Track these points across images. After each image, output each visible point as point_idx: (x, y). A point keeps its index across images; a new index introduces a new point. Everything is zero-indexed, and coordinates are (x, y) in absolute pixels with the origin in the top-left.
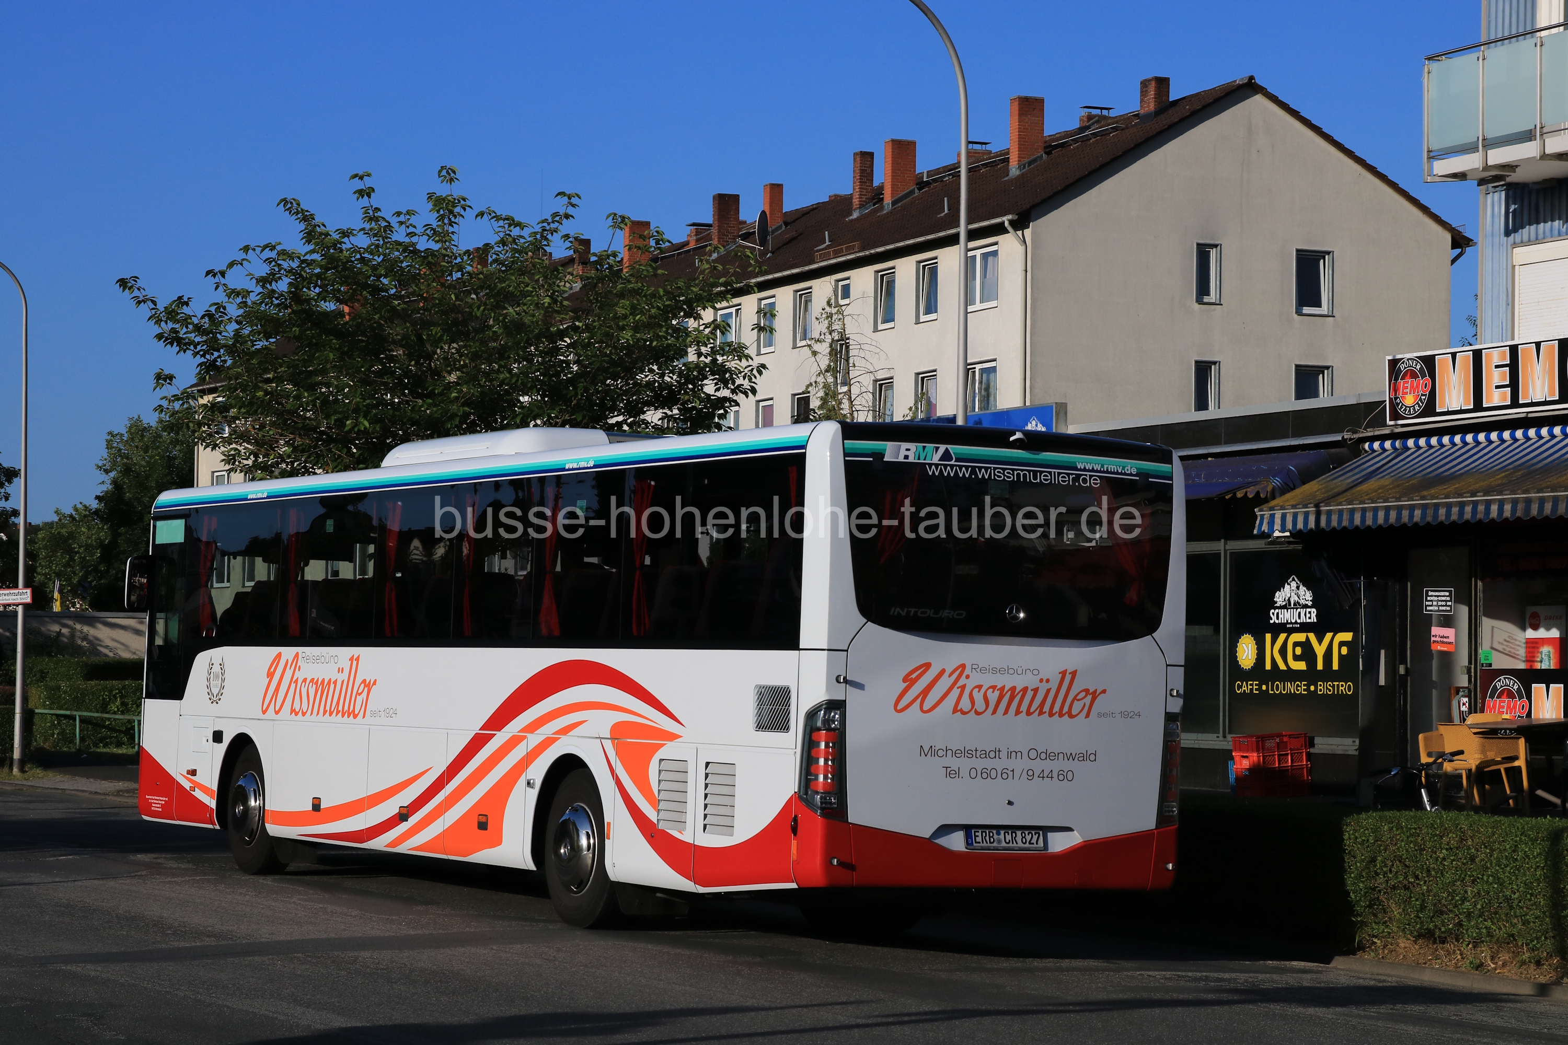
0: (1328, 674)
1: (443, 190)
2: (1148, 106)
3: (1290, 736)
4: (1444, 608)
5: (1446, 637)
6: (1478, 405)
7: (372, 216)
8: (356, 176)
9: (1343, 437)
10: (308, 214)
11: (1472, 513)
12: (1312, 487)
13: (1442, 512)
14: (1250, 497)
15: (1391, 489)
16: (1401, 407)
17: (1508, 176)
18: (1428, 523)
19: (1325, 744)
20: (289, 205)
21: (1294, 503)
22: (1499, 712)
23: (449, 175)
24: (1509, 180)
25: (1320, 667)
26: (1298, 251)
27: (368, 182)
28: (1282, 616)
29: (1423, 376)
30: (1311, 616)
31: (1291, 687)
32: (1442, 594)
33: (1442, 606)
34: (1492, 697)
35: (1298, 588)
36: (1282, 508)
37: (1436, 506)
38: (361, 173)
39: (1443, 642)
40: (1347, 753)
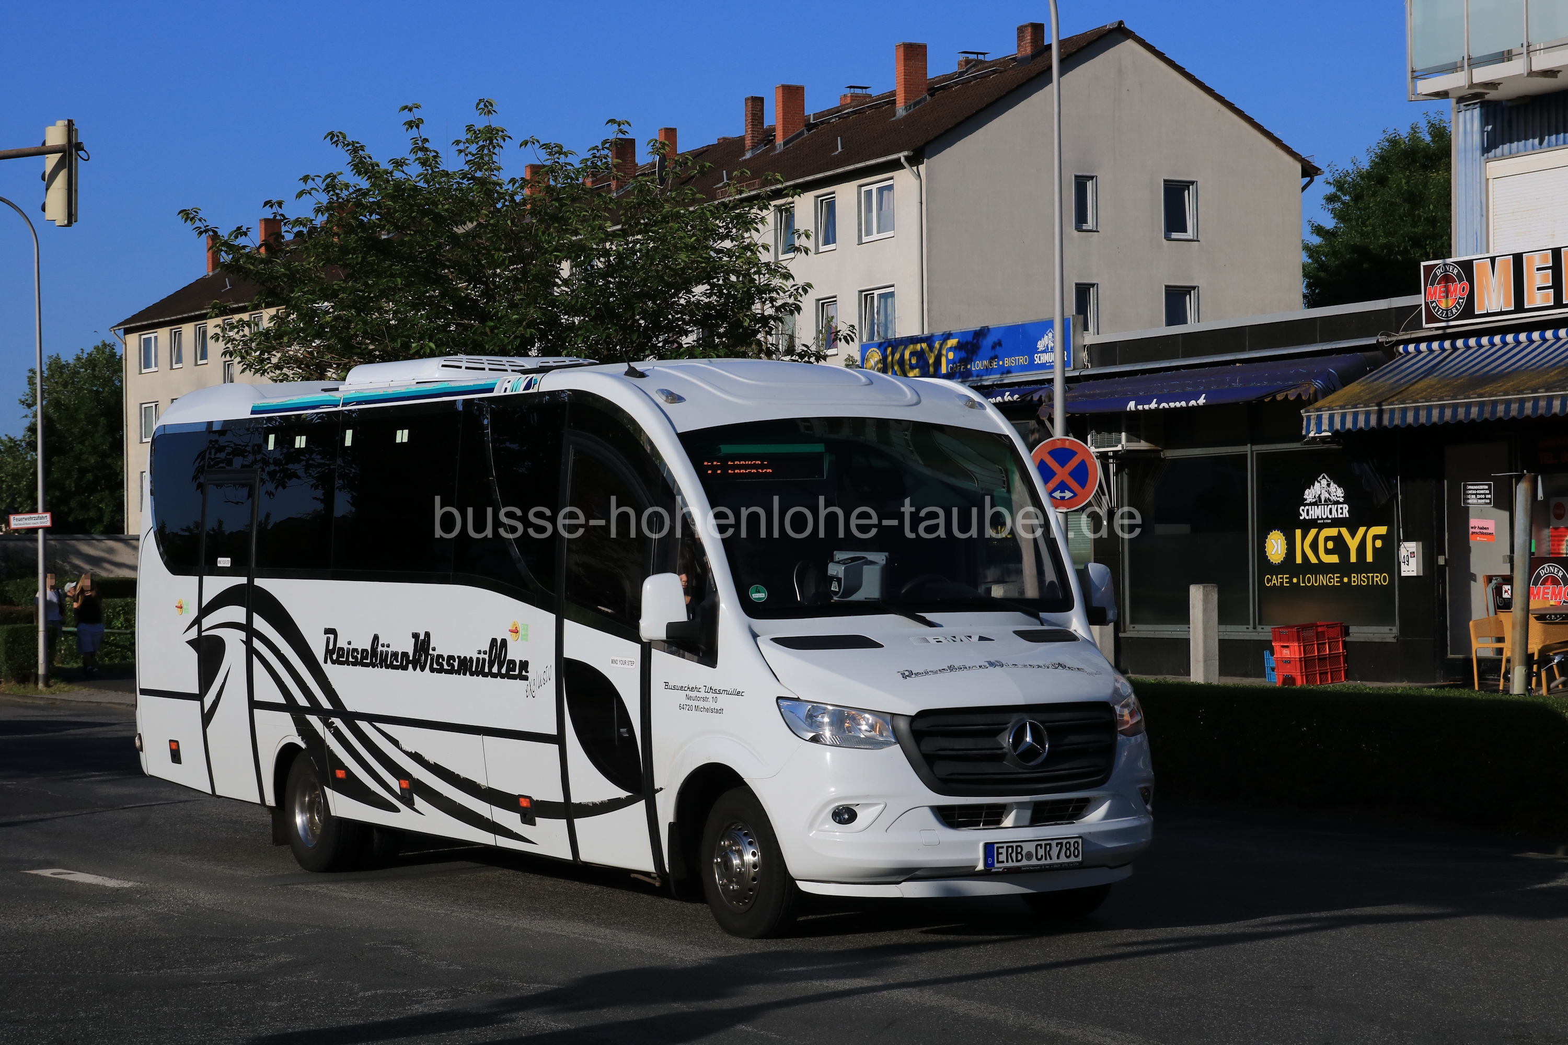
0: (1362, 566)
1: (481, 123)
2: (1025, 50)
3: (1328, 626)
4: (1483, 501)
5: (1485, 529)
6: (1519, 307)
7: (420, 147)
8: (405, 108)
9: (1378, 340)
10: (358, 145)
11: (1533, 408)
12: (1353, 388)
13: (1501, 409)
14: (1291, 399)
15: (1440, 388)
16: (1438, 311)
17: (1487, 94)
18: (1486, 419)
19: (1360, 633)
20: (336, 139)
21: (1341, 404)
22: (1543, 598)
23: (486, 107)
24: (1487, 97)
25: (1353, 559)
26: (1165, 181)
27: (417, 114)
28: (1313, 512)
29: (1461, 280)
30: (1344, 511)
31: (1323, 580)
32: (1481, 487)
33: (1480, 499)
34: (1536, 584)
35: (1328, 485)
36: (1330, 409)
37: (1495, 403)
38: (410, 105)
39: (1483, 533)
40: (1384, 641)
